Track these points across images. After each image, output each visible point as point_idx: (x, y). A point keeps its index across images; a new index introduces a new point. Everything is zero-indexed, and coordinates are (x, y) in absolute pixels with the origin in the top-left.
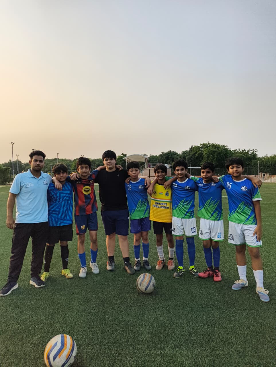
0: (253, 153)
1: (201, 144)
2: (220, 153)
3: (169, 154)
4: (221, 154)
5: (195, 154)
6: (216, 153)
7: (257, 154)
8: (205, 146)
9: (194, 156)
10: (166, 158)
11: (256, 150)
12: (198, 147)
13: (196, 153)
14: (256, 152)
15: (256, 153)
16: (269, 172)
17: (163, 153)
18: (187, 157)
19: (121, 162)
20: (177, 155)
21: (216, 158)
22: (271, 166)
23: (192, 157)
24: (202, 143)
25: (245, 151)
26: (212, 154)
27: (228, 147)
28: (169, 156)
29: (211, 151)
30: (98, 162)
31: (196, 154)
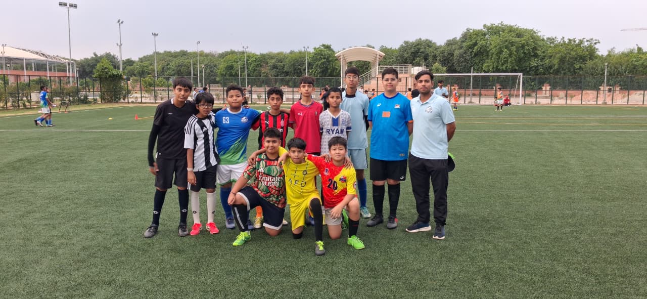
0: (590, 46)
1: (485, 26)
2: (523, 46)
3: (419, 46)
4: (527, 48)
5: (472, 47)
6: (514, 46)
7: (597, 49)
8: (494, 30)
9: (471, 50)
10: (412, 53)
11: (597, 41)
12: (479, 31)
13: (475, 44)
14: (596, 43)
15: (597, 46)
16: (620, 85)
17: (406, 42)
18: (457, 53)
19: (320, 60)
20: (436, 49)
21: (515, 55)
22: (625, 72)
23: (465, 53)
24: (489, 24)
25: (575, 41)
26: (507, 47)
27: (539, 34)
28: (419, 49)
29: (506, 41)
30: (273, 61)
31: (476, 48)
